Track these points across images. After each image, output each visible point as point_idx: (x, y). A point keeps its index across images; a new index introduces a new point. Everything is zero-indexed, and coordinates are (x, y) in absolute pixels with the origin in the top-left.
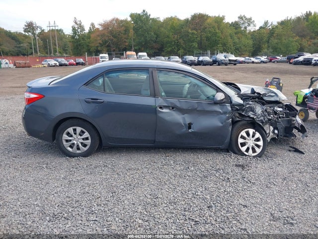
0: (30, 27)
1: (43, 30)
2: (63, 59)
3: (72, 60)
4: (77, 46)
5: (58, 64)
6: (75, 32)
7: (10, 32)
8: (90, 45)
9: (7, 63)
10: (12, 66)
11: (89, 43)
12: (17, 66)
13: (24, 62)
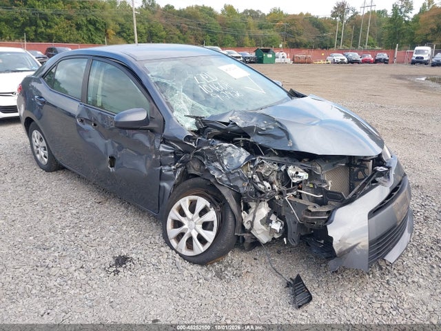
0: (341, 9)
1: (357, 13)
2: (356, 54)
3: (370, 56)
4: (394, 33)
5: (346, 60)
6: (396, 12)
7: (316, 19)
8: (416, 32)
9: (283, 57)
10: (288, 60)
11: (415, 29)
12: (295, 61)
13: (305, 56)
